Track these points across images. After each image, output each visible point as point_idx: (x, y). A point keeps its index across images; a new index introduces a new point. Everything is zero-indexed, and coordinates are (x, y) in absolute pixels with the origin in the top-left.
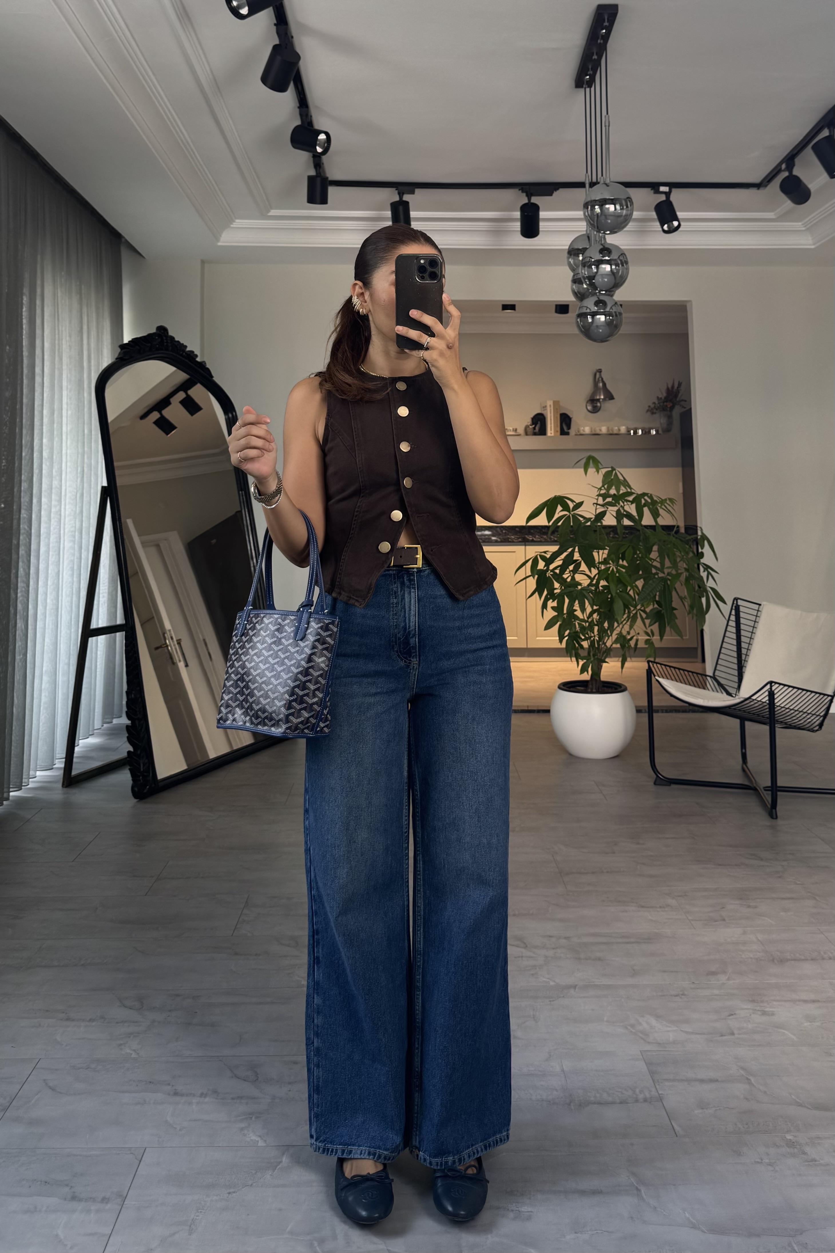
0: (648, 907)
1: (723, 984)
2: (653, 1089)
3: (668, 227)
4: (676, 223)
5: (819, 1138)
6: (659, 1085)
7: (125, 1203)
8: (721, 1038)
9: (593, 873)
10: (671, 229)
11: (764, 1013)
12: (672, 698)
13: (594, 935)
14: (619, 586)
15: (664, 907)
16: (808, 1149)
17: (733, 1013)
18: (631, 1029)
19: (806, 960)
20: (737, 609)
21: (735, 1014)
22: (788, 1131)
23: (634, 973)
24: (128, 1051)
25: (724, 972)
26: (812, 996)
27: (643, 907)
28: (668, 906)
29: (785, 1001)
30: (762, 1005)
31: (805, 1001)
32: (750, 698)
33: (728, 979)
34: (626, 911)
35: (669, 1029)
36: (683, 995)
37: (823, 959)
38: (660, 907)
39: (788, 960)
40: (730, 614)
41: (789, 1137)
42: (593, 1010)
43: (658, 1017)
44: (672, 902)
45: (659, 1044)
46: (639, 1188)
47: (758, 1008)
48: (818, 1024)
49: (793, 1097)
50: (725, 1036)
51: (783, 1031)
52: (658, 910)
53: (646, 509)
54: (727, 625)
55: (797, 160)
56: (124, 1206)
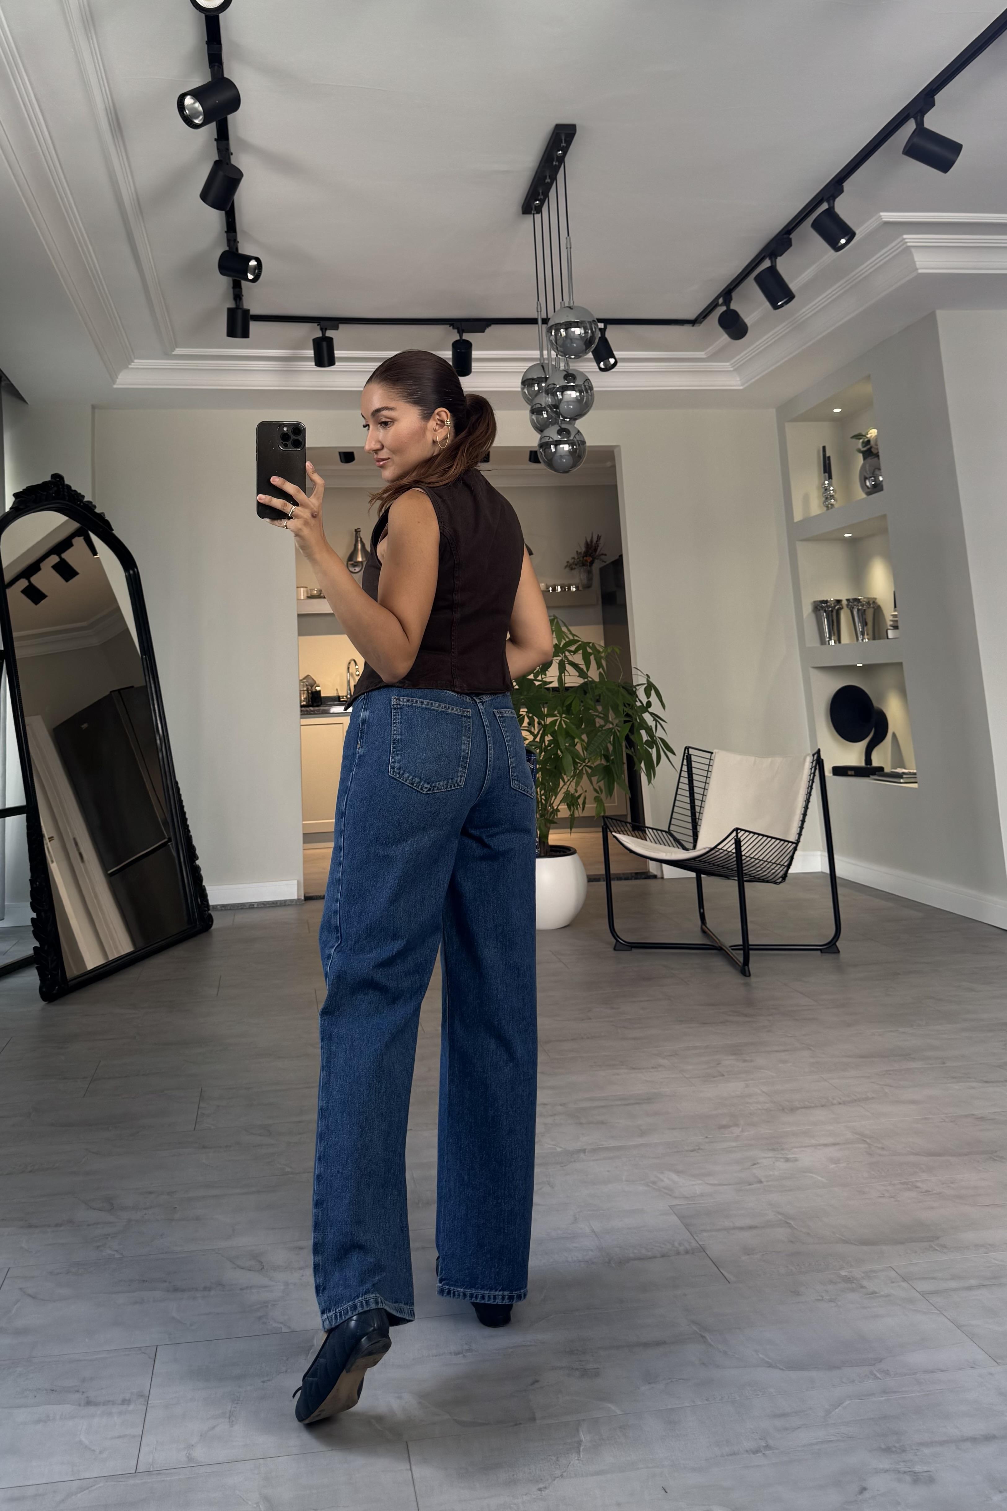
0: (639, 1069)
1: (738, 1136)
2: (693, 1241)
3: (604, 364)
4: (612, 361)
5: (874, 1271)
6: (697, 1236)
7: (149, 1402)
8: (750, 1186)
9: (573, 1040)
10: (608, 367)
11: (787, 1160)
12: (632, 854)
13: (591, 1099)
14: (567, 740)
15: (656, 1068)
16: (865, 1283)
17: (756, 1162)
18: (654, 1187)
19: (816, 1107)
20: (688, 758)
21: (758, 1163)
22: (841, 1268)
23: (643, 1133)
24: (109, 1252)
25: (737, 1125)
26: (831, 1140)
27: (634, 1069)
28: (660, 1066)
29: (805, 1147)
30: (783, 1152)
31: (826, 1145)
32: (716, 847)
33: (742, 1131)
34: (618, 1074)
35: (694, 1183)
36: (699, 1149)
37: (833, 1104)
38: (653, 1068)
39: (798, 1108)
40: (682, 765)
41: (843, 1273)
42: (608, 1171)
43: (678, 1172)
44: (664, 1062)
45: (687, 1198)
46: (703, 1334)
47: (780, 1156)
48: (844, 1165)
49: (837, 1235)
50: (753, 1184)
51: (811, 1175)
52: (651, 1070)
53: (592, 658)
54: (680, 776)
55: (734, 295)
56: (149, 1405)
